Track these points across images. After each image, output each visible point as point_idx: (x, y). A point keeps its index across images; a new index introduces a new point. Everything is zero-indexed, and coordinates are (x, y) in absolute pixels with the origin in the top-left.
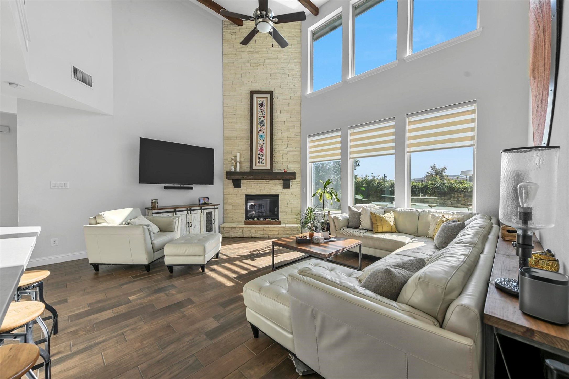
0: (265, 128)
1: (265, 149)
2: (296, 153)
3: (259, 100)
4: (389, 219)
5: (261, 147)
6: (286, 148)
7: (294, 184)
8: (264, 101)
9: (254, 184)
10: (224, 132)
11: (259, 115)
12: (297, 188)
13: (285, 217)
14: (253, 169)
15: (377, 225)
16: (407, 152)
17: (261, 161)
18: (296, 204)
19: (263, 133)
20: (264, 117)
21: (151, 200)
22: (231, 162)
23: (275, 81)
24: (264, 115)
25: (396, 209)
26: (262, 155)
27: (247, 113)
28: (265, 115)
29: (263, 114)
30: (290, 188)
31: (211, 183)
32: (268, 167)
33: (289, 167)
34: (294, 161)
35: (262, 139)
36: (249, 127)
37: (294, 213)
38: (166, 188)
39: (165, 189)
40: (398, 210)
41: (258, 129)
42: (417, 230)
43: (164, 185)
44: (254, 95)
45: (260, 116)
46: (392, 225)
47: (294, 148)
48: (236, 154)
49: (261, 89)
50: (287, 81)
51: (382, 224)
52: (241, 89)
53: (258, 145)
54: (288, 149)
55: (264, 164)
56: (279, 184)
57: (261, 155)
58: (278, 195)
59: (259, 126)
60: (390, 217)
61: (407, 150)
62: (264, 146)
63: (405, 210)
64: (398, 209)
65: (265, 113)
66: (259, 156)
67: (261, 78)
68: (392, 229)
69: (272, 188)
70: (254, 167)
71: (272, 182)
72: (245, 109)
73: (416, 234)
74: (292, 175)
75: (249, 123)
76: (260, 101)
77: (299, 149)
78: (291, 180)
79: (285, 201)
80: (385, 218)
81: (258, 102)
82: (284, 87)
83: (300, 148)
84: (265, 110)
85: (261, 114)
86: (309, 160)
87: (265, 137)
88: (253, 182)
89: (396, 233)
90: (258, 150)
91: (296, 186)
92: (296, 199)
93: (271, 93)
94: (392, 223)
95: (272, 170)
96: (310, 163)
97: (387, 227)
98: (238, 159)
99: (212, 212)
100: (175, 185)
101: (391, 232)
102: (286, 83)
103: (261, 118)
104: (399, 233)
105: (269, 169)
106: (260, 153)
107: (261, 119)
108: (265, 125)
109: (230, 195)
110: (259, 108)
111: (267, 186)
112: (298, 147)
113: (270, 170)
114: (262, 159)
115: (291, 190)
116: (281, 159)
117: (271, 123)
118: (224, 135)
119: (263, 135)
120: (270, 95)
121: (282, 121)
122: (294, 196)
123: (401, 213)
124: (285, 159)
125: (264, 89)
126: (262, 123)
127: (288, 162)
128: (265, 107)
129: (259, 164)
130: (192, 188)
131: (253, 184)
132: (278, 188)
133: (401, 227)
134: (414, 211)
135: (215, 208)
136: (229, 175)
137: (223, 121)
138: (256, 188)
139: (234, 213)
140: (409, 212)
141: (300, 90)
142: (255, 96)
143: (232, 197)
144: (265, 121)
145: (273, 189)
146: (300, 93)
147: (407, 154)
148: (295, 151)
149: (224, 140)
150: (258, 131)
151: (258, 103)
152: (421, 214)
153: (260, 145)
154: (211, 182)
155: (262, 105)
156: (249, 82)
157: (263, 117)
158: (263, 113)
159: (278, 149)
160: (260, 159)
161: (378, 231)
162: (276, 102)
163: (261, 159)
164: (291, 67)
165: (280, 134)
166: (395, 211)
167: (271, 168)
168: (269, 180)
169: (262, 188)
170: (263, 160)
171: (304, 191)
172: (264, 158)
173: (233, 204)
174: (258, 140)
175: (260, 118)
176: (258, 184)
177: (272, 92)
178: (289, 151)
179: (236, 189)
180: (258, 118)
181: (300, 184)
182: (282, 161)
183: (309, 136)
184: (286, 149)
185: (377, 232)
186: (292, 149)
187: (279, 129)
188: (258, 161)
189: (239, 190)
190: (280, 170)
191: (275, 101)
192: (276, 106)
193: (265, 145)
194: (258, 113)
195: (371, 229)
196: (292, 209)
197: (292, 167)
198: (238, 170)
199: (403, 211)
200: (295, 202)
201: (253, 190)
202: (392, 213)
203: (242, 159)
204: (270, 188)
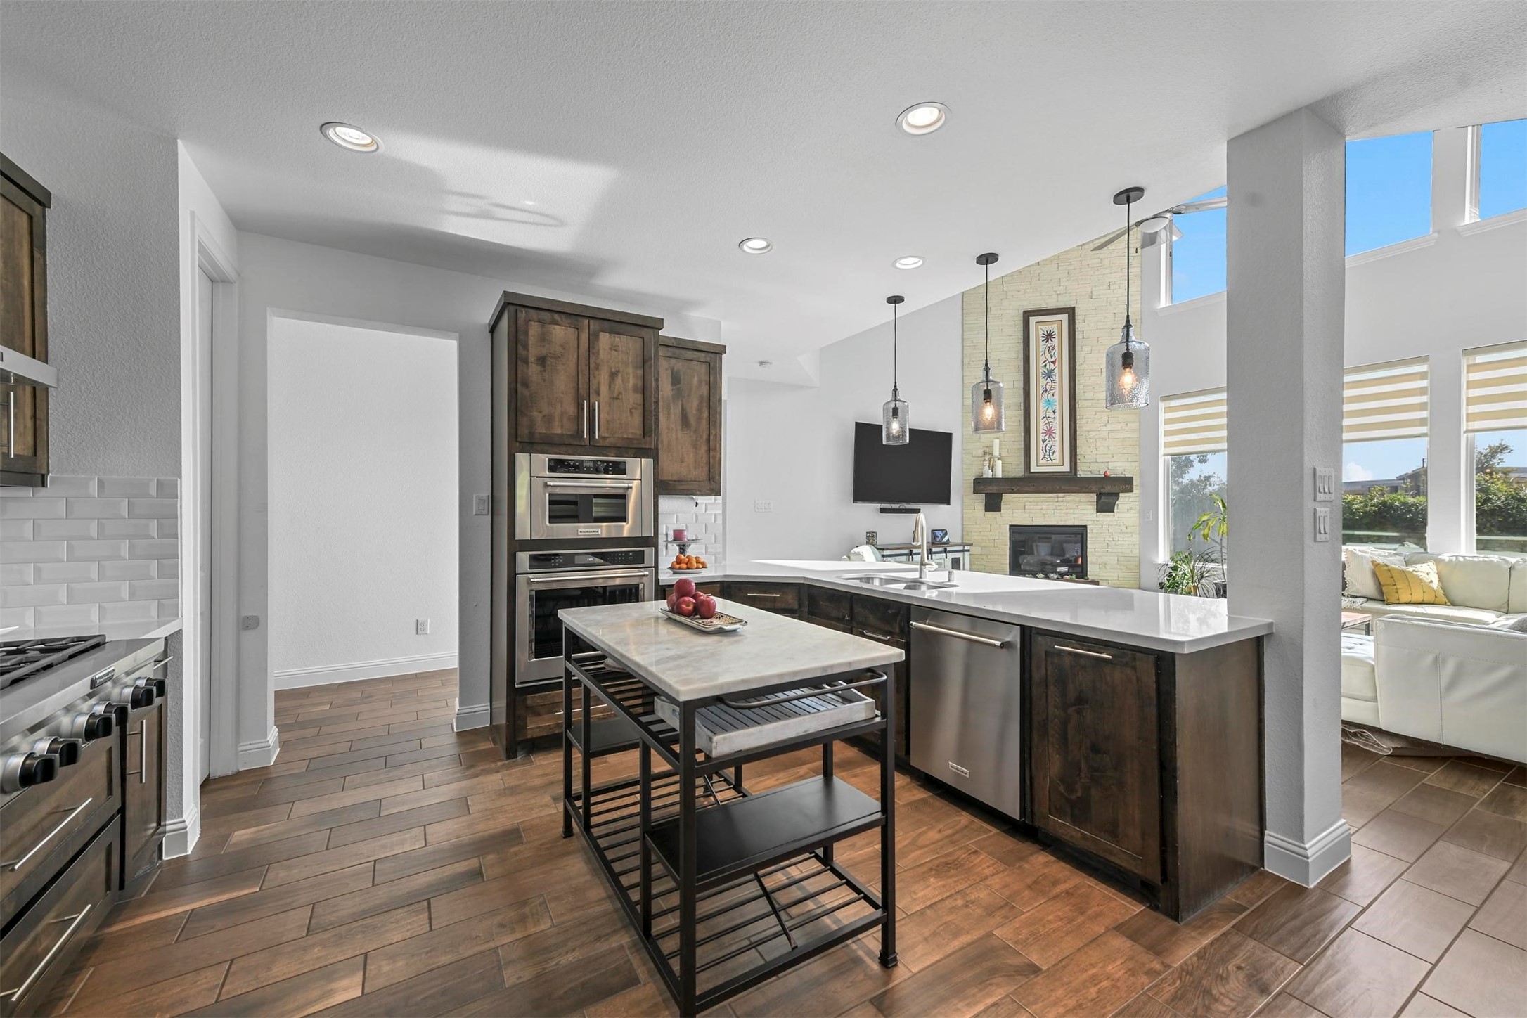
0: (1057, 384)
1: (1057, 429)
2: (1128, 435)
3: (1043, 327)
4: (1425, 575)
5: (1048, 425)
6: (1105, 425)
7: (1125, 502)
8: (1054, 328)
9: (1030, 504)
10: (963, 398)
11: (1042, 359)
12: (1132, 511)
13: (1102, 574)
14: (1032, 471)
15: (1395, 587)
16: (1465, 432)
17: (1048, 453)
18: (1130, 543)
19: (1053, 395)
20: (1054, 362)
21: (867, 533)
22: (982, 459)
23: (1078, 285)
24: (1053, 359)
25: (1440, 557)
26: (1051, 443)
27: (1014, 355)
28: (1057, 357)
29: (1051, 357)
30: (1113, 512)
31: (946, 501)
32: (1066, 468)
33: (1111, 465)
34: (1125, 452)
35: (1050, 408)
36: (1021, 384)
37: (1124, 565)
38: (883, 511)
39: (881, 512)
40: (1447, 559)
41: (1041, 389)
42: (1508, 601)
43: (878, 506)
44: (1031, 318)
45: (1045, 361)
46: (1435, 588)
47: (1123, 425)
48: (993, 442)
49: (1047, 304)
50: (1108, 281)
51: (1410, 586)
52: (1001, 309)
53: (1042, 423)
54: (1109, 427)
55: (1057, 461)
56: (1089, 503)
57: (1049, 441)
58: (1085, 526)
59: (1043, 382)
60: (1428, 572)
61: (1464, 428)
62: (1056, 424)
63: (1468, 558)
64: (1445, 557)
65: (1056, 354)
66: (1045, 444)
67: (1046, 282)
68: (1436, 597)
69: (1072, 511)
70: (1034, 469)
71: (1070, 499)
72: (1009, 348)
73: (1505, 610)
74: (1126, 484)
75: (1021, 377)
76: (1045, 329)
77: (1135, 426)
78: (1120, 494)
79: (1103, 539)
80: (1414, 573)
81: (1041, 333)
82: (1099, 295)
83: (1138, 424)
84: (1056, 347)
85: (1048, 355)
86: (1162, 451)
87: (1057, 404)
88: (1026, 499)
89: (1445, 604)
90: (1042, 431)
91: (1128, 506)
92: (1130, 535)
93: (1071, 312)
94: (1435, 585)
95: (1076, 474)
96: (1165, 455)
97: (1424, 592)
98: (996, 453)
99: (959, 558)
100: (892, 505)
101: (1433, 604)
102: (1105, 287)
103: (1048, 365)
104: (1454, 605)
105: (1069, 470)
106: (1047, 437)
107: (1048, 367)
108: (1057, 378)
109: (978, 526)
110: (1042, 344)
111: (1059, 508)
112: (1134, 422)
113: (1070, 474)
114: (1050, 450)
115: (1118, 515)
116: (1093, 449)
117: (1072, 373)
118: (965, 403)
119: (1051, 399)
120: (1067, 315)
121: (1095, 368)
122: (1124, 528)
123: (1456, 565)
124: (1102, 448)
125: (1052, 304)
126: (1049, 374)
127: (1111, 456)
128: (1056, 342)
129: (1044, 461)
130: (917, 511)
131: (1026, 504)
132: (1085, 512)
133: (1457, 594)
134: (1495, 560)
135: (964, 551)
136: (980, 484)
137: (963, 376)
138: (1034, 511)
139: (984, 563)
140: (1479, 562)
141: (1139, 298)
142: (1033, 320)
143: (980, 530)
144: (1056, 371)
145: (1074, 514)
146: (1139, 305)
147: (1465, 435)
148: (1127, 431)
149: (964, 415)
150: (1041, 392)
151: (1041, 335)
152: (1517, 567)
153: (1047, 422)
154: (945, 499)
155: (1049, 336)
156: (1018, 291)
157: (1052, 362)
158: (1052, 354)
159: (1085, 429)
160: (1046, 451)
161: (1398, 599)
162: (1081, 329)
163: (1048, 451)
164: (1116, 251)
165: (1089, 395)
166: (1438, 562)
167: (1073, 468)
168: (1063, 494)
169: (1048, 511)
170: (1053, 453)
171: (1149, 518)
172: (1057, 448)
173: (983, 545)
174: (1042, 410)
175: (1045, 366)
176: (1039, 504)
177: (1073, 309)
178: (1112, 431)
179: (990, 514)
180: (1041, 365)
181: (1137, 503)
182: (1095, 452)
183: (1164, 398)
184: (1104, 428)
185: (1397, 602)
186: (1118, 427)
187: (1088, 386)
188: (1041, 455)
189: (996, 516)
190: (1089, 473)
191: (1079, 326)
192: (1081, 337)
193: (1057, 420)
194: (1041, 354)
195: (1377, 597)
196: (1118, 556)
197: (1120, 467)
198: (999, 475)
199: (1461, 559)
200: (1127, 543)
201: (1027, 515)
202: (1432, 565)
203: (1003, 450)
204: (1067, 511)
